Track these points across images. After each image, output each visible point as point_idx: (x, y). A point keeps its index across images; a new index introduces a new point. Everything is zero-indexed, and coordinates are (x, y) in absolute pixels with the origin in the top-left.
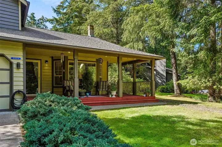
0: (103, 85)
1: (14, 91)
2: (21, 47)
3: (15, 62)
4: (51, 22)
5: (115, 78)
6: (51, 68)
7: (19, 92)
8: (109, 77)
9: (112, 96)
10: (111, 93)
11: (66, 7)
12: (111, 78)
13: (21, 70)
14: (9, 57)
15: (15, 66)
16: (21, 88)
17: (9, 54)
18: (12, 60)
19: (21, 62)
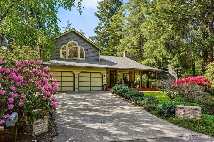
0: (133, 83)
1: (103, 85)
2: (105, 70)
3: (104, 75)
4: (92, 39)
5: (138, 79)
6: (109, 75)
7: (105, 85)
8: (135, 79)
9: (137, 87)
10: (136, 86)
11: (102, 28)
12: (136, 79)
13: (105, 77)
14: (102, 73)
15: (103, 76)
16: (105, 84)
17: (102, 72)
18: (103, 74)
19: (105, 75)
